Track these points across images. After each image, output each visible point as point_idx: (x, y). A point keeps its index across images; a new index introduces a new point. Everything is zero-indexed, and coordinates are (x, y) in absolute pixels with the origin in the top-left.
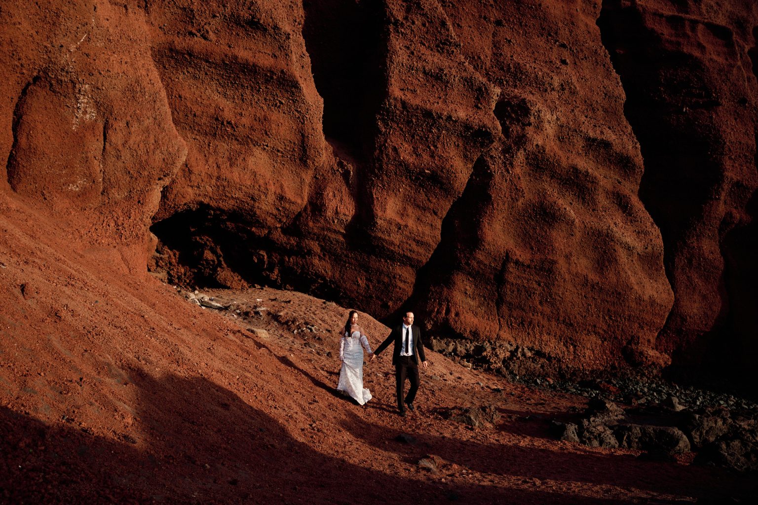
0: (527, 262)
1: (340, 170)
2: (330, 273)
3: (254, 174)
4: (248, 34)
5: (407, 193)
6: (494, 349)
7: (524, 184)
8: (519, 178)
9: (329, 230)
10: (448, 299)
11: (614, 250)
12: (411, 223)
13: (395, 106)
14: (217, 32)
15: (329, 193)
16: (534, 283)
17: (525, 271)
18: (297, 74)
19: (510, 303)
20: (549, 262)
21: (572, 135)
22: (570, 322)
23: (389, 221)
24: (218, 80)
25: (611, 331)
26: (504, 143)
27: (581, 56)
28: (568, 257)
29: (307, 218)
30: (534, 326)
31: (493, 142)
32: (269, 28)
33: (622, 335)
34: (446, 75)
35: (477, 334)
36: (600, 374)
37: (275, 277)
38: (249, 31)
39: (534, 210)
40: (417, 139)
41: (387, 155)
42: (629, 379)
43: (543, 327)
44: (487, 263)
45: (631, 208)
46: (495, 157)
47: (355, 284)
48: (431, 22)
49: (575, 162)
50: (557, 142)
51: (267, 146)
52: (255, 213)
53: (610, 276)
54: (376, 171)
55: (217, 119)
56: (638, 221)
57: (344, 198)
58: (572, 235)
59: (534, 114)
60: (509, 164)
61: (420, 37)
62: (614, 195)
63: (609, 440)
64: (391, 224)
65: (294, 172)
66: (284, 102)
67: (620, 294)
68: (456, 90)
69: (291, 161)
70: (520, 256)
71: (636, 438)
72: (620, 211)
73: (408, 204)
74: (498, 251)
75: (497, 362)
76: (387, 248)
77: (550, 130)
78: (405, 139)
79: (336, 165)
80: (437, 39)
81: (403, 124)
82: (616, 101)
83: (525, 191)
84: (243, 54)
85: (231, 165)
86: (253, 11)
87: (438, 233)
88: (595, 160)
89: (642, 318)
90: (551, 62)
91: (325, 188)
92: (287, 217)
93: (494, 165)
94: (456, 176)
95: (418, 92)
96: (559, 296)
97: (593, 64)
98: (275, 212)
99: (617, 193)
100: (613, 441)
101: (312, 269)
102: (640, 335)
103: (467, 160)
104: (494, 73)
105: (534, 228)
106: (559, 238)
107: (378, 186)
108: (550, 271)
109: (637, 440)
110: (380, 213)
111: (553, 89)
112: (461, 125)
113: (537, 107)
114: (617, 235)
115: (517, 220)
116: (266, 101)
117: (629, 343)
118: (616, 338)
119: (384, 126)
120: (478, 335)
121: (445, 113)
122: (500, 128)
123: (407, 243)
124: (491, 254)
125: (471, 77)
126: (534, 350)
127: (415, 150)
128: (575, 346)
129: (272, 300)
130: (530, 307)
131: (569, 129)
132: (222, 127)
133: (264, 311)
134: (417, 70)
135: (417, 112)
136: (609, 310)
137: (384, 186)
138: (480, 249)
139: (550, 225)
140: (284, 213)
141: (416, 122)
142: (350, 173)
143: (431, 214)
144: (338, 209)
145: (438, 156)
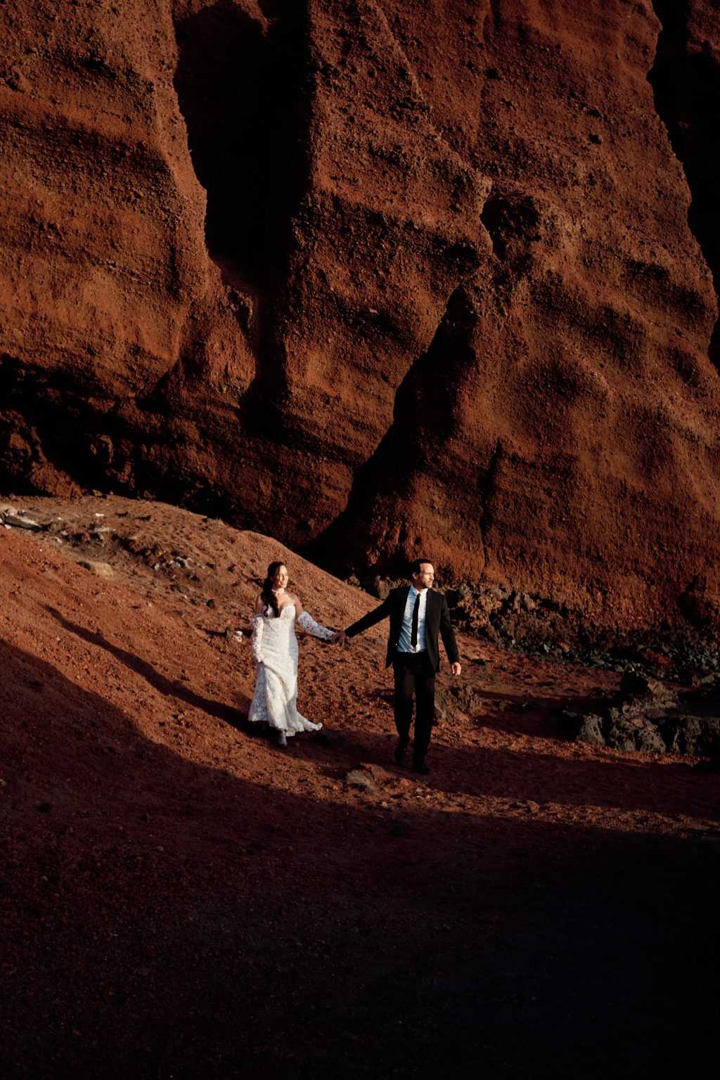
0: (532, 458)
1: (232, 306)
2: (214, 473)
3: (93, 310)
4: (84, 82)
5: (339, 345)
6: (476, 596)
7: (527, 333)
8: (520, 324)
9: (213, 403)
10: (403, 517)
11: (669, 440)
12: (346, 393)
13: (323, 205)
14: (33, 78)
15: (214, 343)
16: (541, 491)
17: (527, 472)
18: (164, 150)
19: (503, 524)
20: (566, 459)
21: (606, 257)
22: (598, 554)
23: (311, 389)
24: (34, 156)
25: (661, 569)
26: (496, 267)
27: (622, 130)
28: (595, 451)
29: (178, 383)
30: (540, 560)
31: (478, 265)
32: (119, 73)
33: (678, 575)
34: (404, 156)
35: (449, 572)
36: (644, 637)
37: (126, 478)
38: (85, 77)
39: (542, 375)
40: (357, 259)
41: (309, 284)
42: (688, 645)
43: (555, 561)
44: (467, 459)
45: (697, 375)
46: (482, 290)
47: (255, 491)
48: (382, 70)
49: (609, 300)
50: (582, 266)
51: (114, 265)
52: (93, 374)
53: (662, 481)
54: (291, 309)
55: (32, 220)
56: (707, 395)
57: (239, 351)
58: (603, 416)
59: (545, 222)
60: (502, 302)
61: (364, 94)
62: (670, 354)
63: (650, 741)
64: (314, 395)
65: (158, 309)
66: (142, 195)
67: (676, 510)
68: (421, 180)
69: (154, 290)
70: (520, 448)
71: (693, 737)
72: (680, 379)
73: (342, 363)
74: (484, 441)
75: (481, 617)
76: (307, 433)
77: (570, 247)
78: (337, 259)
79: (226, 298)
80: (391, 98)
81: (335, 234)
82: (675, 203)
83: (529, 344)
84: (76, 114)
85: (54, 297)
86: (92, 44)
87: (389, 411)
88: (642, 298)
89: (711, 549)
90: (574, 139)
91: (208, 335)
92: (146, 381)
93: (480, 302)
94: (418, 320)
95: (360, 182)
96: (581, 513)
97: (641, 144)
98: (125, 372)
99: (676, 350)
100: (657, 742)
101: (186, 466)
102: (708, 575)
103: (436, 294)
104: (483, 154)
105: (542, 405)
106: (581, 421)
107: (293, 333)
108: (567, 473)
109: (694, 741)
110: (295, 377)
111: (576, 183)
112: (428, 238)
113: (550, 210)
114: (673, 416)
115: (516, 390)
116: (113, 192)
117: (690, 587)
118: (669, 580)
119: (304, 236)
120: (451, 573)
121: (403, 218)
122: (490, 243)
123: (339, 426)
124: (473, 445)
125: (446, 160)
126: (540, 599)
127: (354, 276)
128: (604, 593)
129: (121, 515)
130: (535, 530)
131: (601, 247)
132: (40, 233)
133: (106, 532)
134: (358, 148)
135: (357, 216)
136: (659, 536)
137: (303, 333)
138: (457, 438)
139: (569, 400)
140: (141, 374)
141: (355, 231)
142: (249, 311)
143: (378, 380)
144: (229, 369)
145: (390, 286)
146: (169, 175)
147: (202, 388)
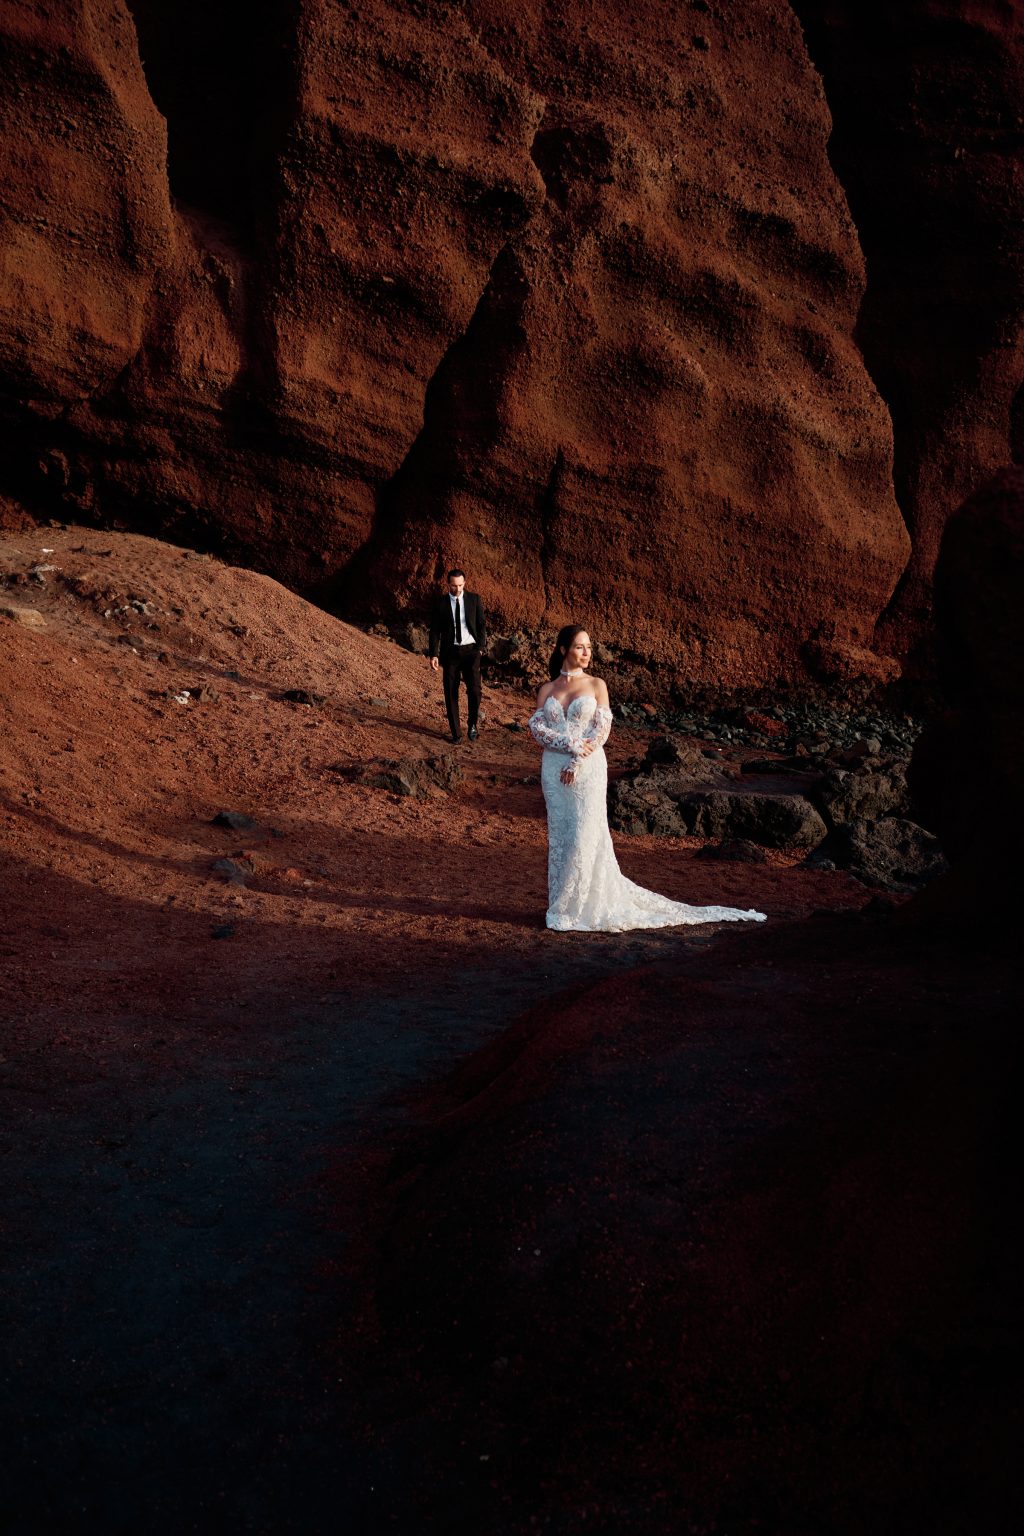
0: (603, 471)
1: (208, 276)
2: (198, 495)
3: (20, 284)
5: (348, 326)
6: (534, 647)
7: (596, 307)
8: (585, 295)
9: (187, 403)
10: (440, 547)
11: (788, 447)
12: (358, 389)
13: (317, 137)
15: (186, 326)
16: (618, 513)
17: (599, 489)
18: (102, 63)
19: (569, 556)
20: (648, 471)
21: (707, 206)
22: (694, 593)
23: (311, 384)
25: (777, 610)
26: (555, 220)
27: (738, 29)
28: (688, 461)
29: (142, 379)
30: (618, 600)
31: (528, 217)
33: (799, 620)
34: (426, 67)
35: (500, 616)
36: (755, 697)
37: (89, 503)
39: (619, 363)
40: (367, 210)
41: (303, 244)
42: (811, 706)
43: (638, 602)
44: (520, 473)
45: (831, 363)
46: (535, 251)
47: (251, 516)
49: (709, 263)
50: (675, 219)
51: (44, 223)
52: (29, 369)
53: (778, 500)
54: (283, 280)
56: (843, 389)
57: (218, 336)
58: (699, 416)
59: (619, 158)
60: (563, 264)
62: (797, 335)
63: (666, 822)
64: (316, 391)
65: (110, 281)
66: (75, 124)
67: (796, 537)
68: (448, 101)
69: (103, 256)
70: (588, 457)
71: (721, 817)
72: (809, 368)
73: (352, 350)
74: (540, 449)
75: (541, 672)
76: (310, 441)
77: (656, 192)
78: (340, 210)
79: (199, 266)
81: (335, 176)
82: (809, 132)
83: (597, 322)
87: (418, 412)
88: (759, 261)
89: (842, 586)
90: (670, 43)
91: (178, 315)
92: (100, 377)
93: (533, 266)
94: (448, 291)
95: (367, 105)
96: (670, 540)
97: (765, 50)
98: (71, 366)
99: (804, 330)
100: (676, 823)
101: (162, 487)
102: (837, 620)
103: (475, 256)
104: (544, 65)
105: (619, 401)
106: (670, 425)
107: (286, 310)
108: (651, 490)
109: (722, 821)
110: (289, 368)
111: (669, 104)
112: (458, 180)
113: (627, 141)
114: (794, 416)
115: (585, 383)
116: (36, 121)
117: (814, 635)
118: (788, 625)
119: (295, 180)
120: (503, 618)
121: (423, 153)
122: (541, 185)
123: (352, 431)
124: (525, 454)
125: (482, 73)
126: (620, 649)
127: (361, 234)
128: (704, 642)
129: (75, 551)
130: (610, 563)
131: (701, 192)
133: (50, 572)
134: (364, 57)
135: (363, 151)
136: (773, 570)
137: (298, 310)
138: (502, 444)
139: (653, 395)
140: (93, 369)
141: (361, 172)
142: (229, 283)
143: (401, 371)
144: (206, 359)
145: (410, 246)
146: (110, 97)
147: (172, 385)
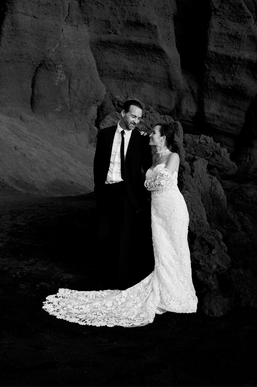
1: (190, 90)
4: (136, 29)
5: (222, 100)
12: (226, 115)
13: (212, 56)
14: (121, 30)
15: (184, 102)
23: (213, 114)
24: (125, 52)
29: (174, 115)
32: (146, 24)
34: (239, 35)
38: (136, 27)
40: (225, 71)
41: (210, 81)
48: (234, 7)
51: (151, 82)
54: (205, 90)
55: (125, 71)
57: (192, 104)
61: (228, 16)
64: (214, 116)
65: (167, 93)
66: (158, 59)
68: (245, 43)
69: (165, 87)
73: (224, 105)
76: (214, 128)
78: (219, 72)
79: (188, 87)
80: (238, 15)
81: (217, 64)
84: (134, 39)
85: (133, 93)
86: (137, 18)
87: (243, 120)
91: (183, 99)
94: (246, 89)
95: (225, 46)
107: (206, 97)
110: (207, 111)
112: (247, 62)
116: (149, 60)
119: (208, 66)
121: (238, 56)
123: (225, 125)
127: (224, 77)
132: (127, 75)
134: (224, 35)
135: (223, 58)
137: (209, 97)
141: (223, 62)
142: (194, 91)
143: (237, 109)
144: (188, 110)
145: (235, 79)
146: (165, 52)
147: (181, 116)
